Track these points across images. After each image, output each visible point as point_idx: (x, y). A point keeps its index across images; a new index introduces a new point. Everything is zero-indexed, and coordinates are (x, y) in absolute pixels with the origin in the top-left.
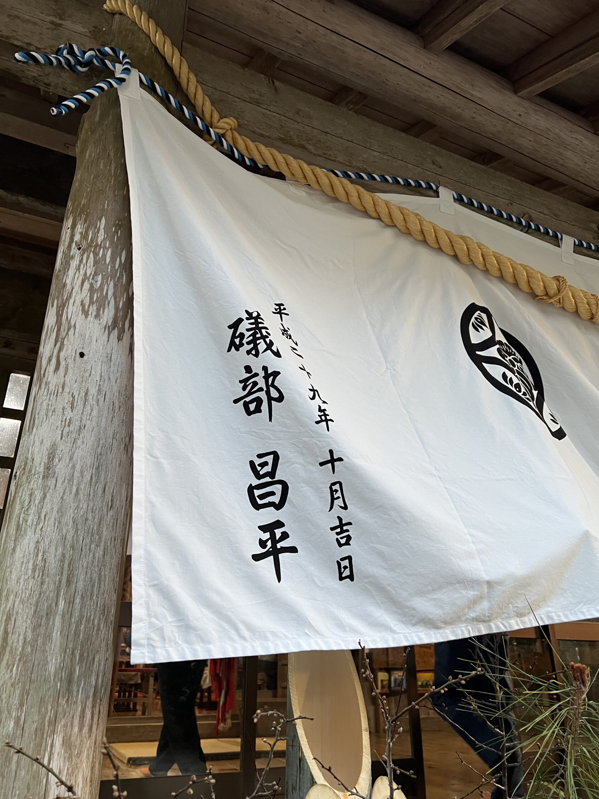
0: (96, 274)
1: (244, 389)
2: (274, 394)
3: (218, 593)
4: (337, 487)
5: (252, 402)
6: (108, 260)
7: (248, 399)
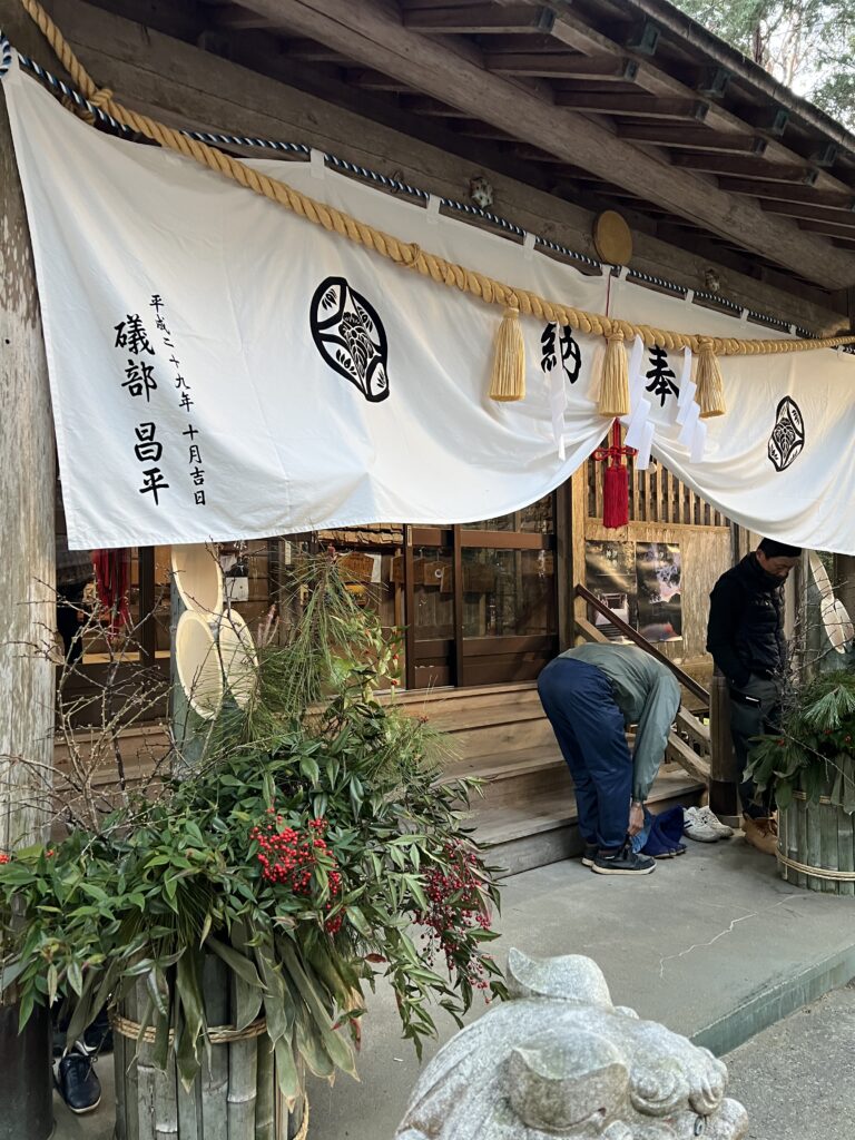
0: (7, 271)
1: (129, 376)
2: (150, 383)
3: (117, 512)
4: (194, 449)
5: (135, 386)
6: (15, 258)
7: (132, 384)
